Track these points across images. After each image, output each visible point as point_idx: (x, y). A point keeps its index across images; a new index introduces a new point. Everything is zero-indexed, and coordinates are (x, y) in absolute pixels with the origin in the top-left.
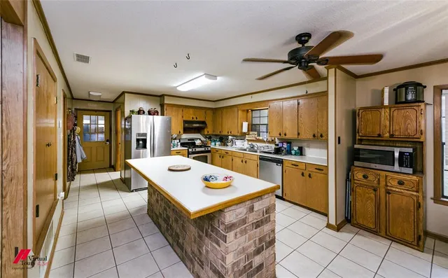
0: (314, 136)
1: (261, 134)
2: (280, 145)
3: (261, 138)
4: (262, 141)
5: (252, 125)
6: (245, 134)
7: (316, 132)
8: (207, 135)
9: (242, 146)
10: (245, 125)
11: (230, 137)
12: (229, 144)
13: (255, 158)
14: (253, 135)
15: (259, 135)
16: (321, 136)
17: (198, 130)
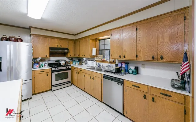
0: (153, 58)
1: (106, 56)
2: (120, 65)
3: (105, 59)
4: (106, 62)
5: (99, 50)
6: (94, 56)
7: (156, 54)
8: (69, 57)
9: (92, 65)
10: (94, 50)
11: (84, 59)
12: (84, 64)
13: (100, 76)
14: (100, 57)
15: (104, 57)
16: (162, 58)
17: (64, 54)
